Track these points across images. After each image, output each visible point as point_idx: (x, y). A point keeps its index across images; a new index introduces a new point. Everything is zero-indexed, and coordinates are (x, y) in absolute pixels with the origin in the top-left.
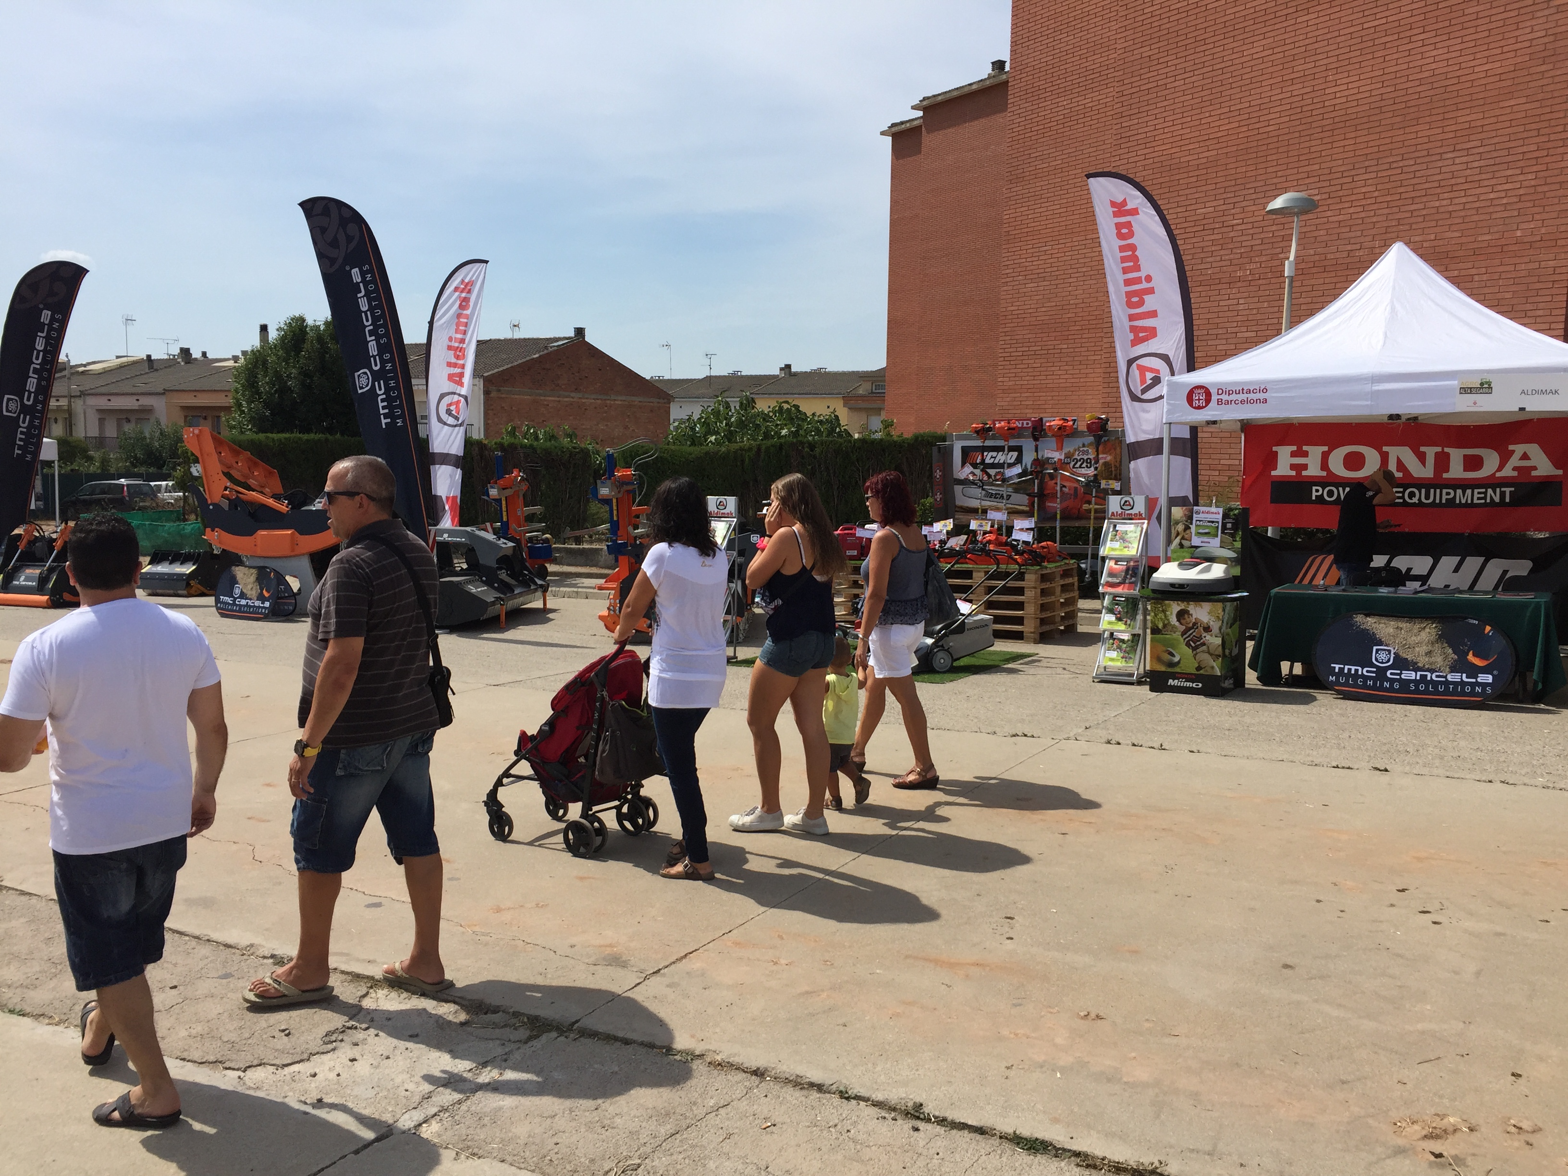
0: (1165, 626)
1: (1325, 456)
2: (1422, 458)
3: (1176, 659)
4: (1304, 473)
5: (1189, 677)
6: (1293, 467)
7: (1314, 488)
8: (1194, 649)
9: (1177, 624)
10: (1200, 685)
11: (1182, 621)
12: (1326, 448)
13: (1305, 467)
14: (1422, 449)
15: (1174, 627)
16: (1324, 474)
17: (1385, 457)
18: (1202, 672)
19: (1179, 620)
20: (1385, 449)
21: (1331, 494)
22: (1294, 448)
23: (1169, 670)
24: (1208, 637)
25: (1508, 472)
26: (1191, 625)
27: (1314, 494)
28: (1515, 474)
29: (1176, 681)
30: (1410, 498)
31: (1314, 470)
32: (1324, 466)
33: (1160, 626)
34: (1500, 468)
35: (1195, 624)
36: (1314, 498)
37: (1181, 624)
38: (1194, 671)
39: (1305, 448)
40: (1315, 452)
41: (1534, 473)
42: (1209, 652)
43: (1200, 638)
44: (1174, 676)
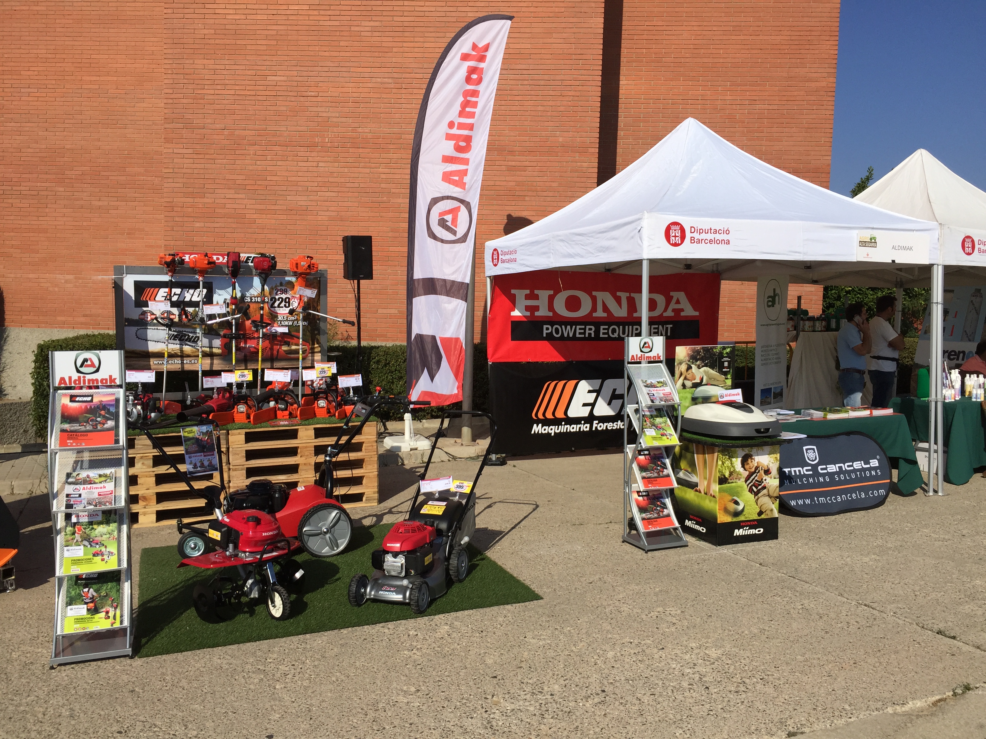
0: (731, 474)
1: (551, 299)
2: (618, 300)
3: (740, 508)
4: (537, 314)
5: (752, 524)
6: (527, 308)
7: (545, 327)
8: (756, 494)
9: (742, 470)
10: (762, 530)
11: (746, 467)
12: (551, 292)
13: (537, 308)
14: (619, 294)
15: (738, 474)
16: (551, 314)
17: (594, 300)
18: (763, 516)
19: (743, 466)
20: (594, 293)
21: (557, 331)
22: (528, 292)
23: (735, 520)
24: (768, 480)
25: (669, 313)
26: (753, 470)
27: (545, 332)
28: (672, 314)
29: (741, 530)
30: (613, 334)
31: (543, 312)
32: (551, 308)
33: (727, 475)
34: (666, 310)
35: (757, 468)
36: (545, 335)
37: (745, 469)
38: (755, 517)
39: (536, 292)
40: (544, 295)
41: (682, 314)
42: (769, 496)
43: (761, 482)
44: (739, 525)
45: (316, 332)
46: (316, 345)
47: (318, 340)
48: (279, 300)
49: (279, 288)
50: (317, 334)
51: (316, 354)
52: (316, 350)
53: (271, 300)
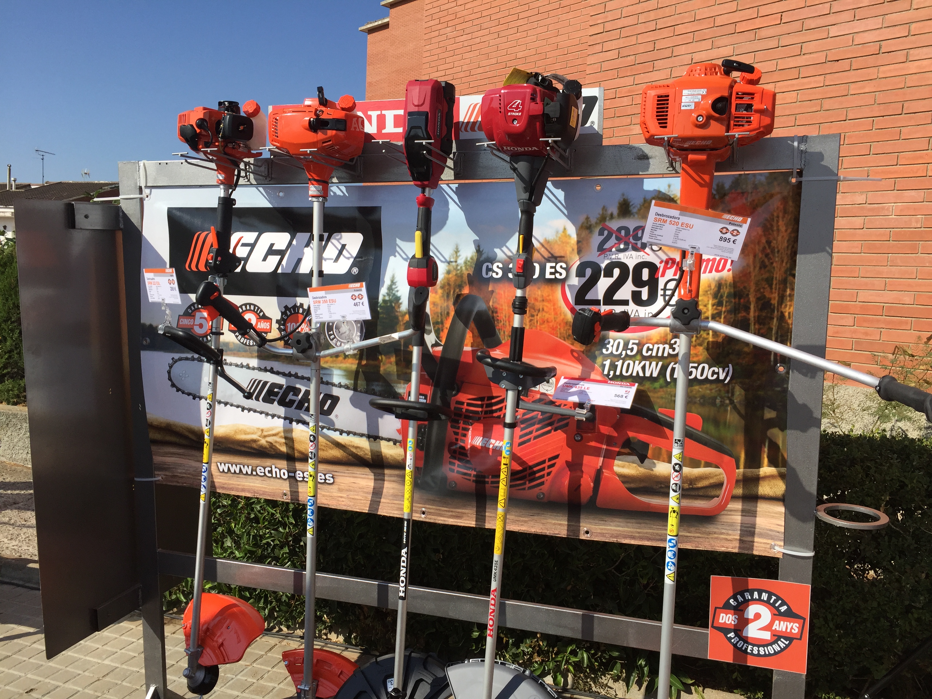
45: (769, 414)
46: (766, 470)
47: (774, 449)
48: (609, 273)
49: (614, 225)
50: (771, 424)
51: (762, 507)
52: (764, 489)
53: (580, 273)
